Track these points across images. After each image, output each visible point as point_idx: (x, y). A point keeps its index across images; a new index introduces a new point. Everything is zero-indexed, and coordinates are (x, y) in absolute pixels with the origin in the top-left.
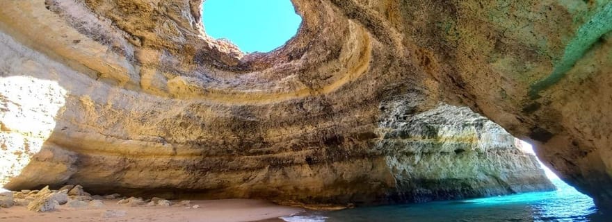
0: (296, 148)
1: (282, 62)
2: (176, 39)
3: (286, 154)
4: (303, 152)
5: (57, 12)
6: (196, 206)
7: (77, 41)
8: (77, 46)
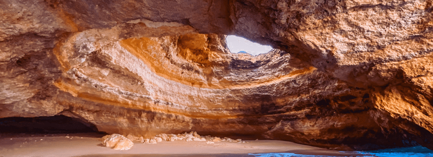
0: (297, 108)
1: (277, 58)
2: (218, 60)
3: (292, 113)
4: (303, 111)
5: (175, 64)
6: (244, 142)
7: (182, 73)
8: (183, 74)
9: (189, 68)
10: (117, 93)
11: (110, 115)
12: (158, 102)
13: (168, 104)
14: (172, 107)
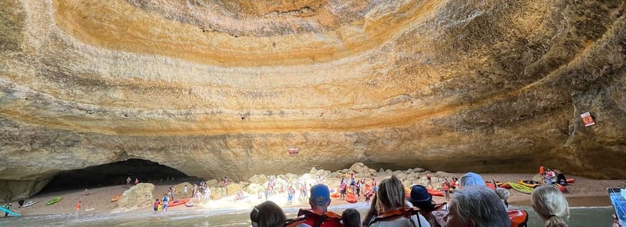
5: (243, 35)
7: (274, 44)
8: (277, 47)
9: (282, 30)
10: (166, 117)
11: (181, 150)
12: (248, 114)
13: (270, 114)
14: (285, 119)
